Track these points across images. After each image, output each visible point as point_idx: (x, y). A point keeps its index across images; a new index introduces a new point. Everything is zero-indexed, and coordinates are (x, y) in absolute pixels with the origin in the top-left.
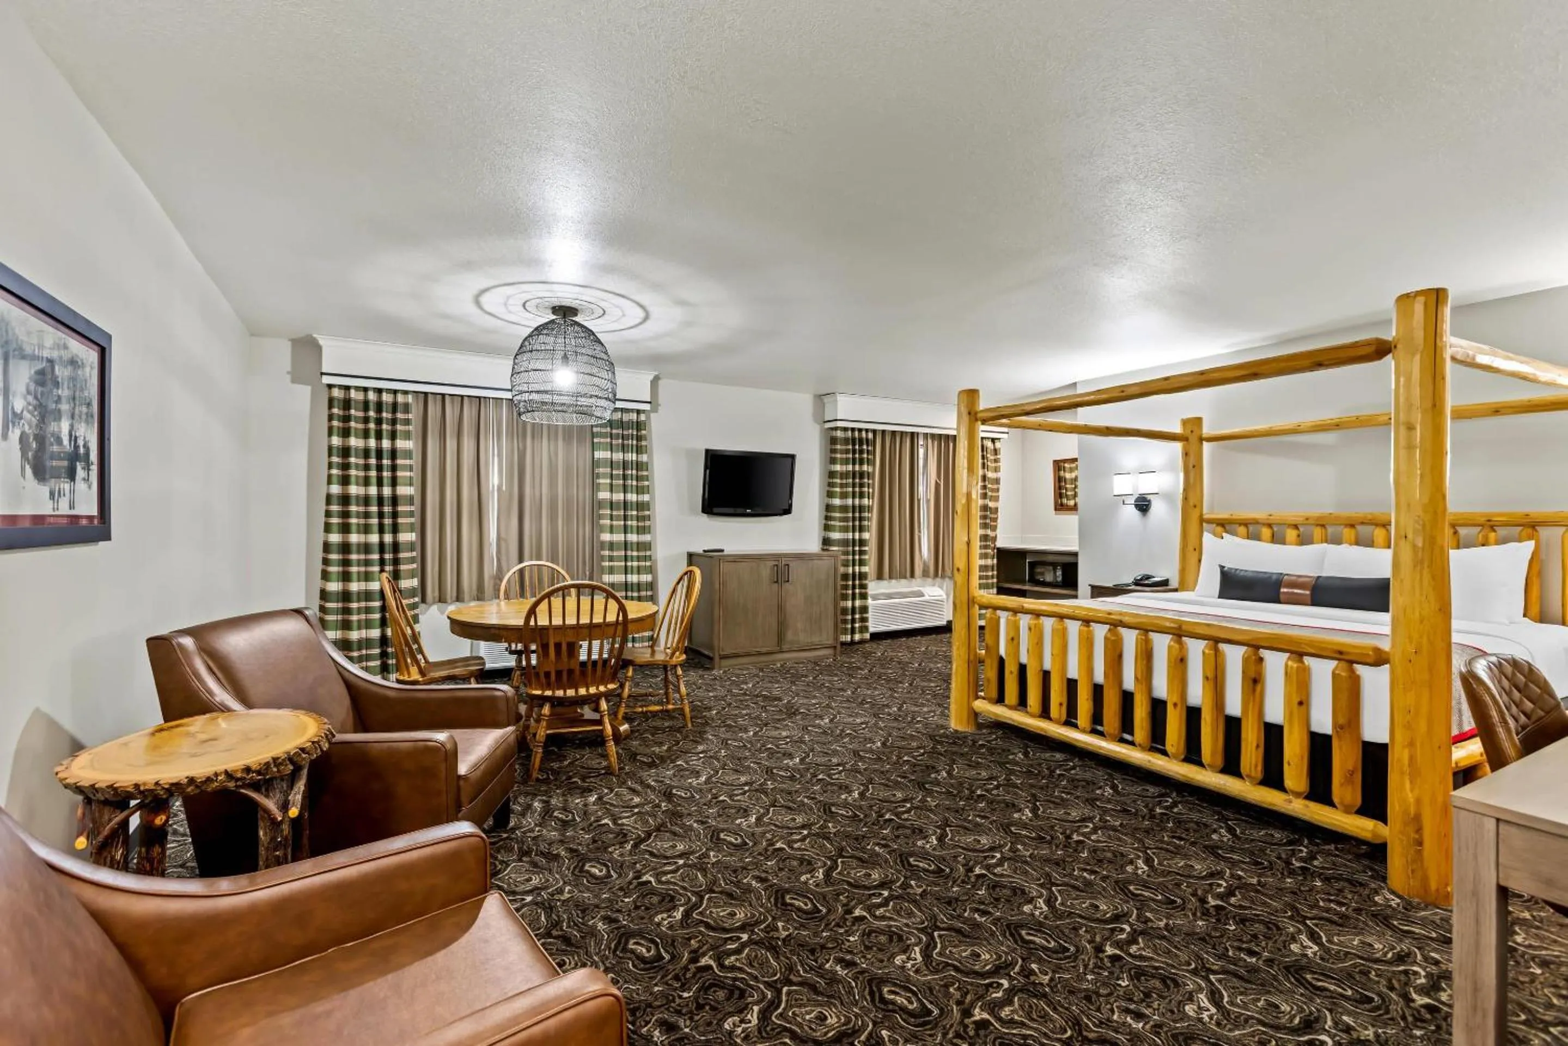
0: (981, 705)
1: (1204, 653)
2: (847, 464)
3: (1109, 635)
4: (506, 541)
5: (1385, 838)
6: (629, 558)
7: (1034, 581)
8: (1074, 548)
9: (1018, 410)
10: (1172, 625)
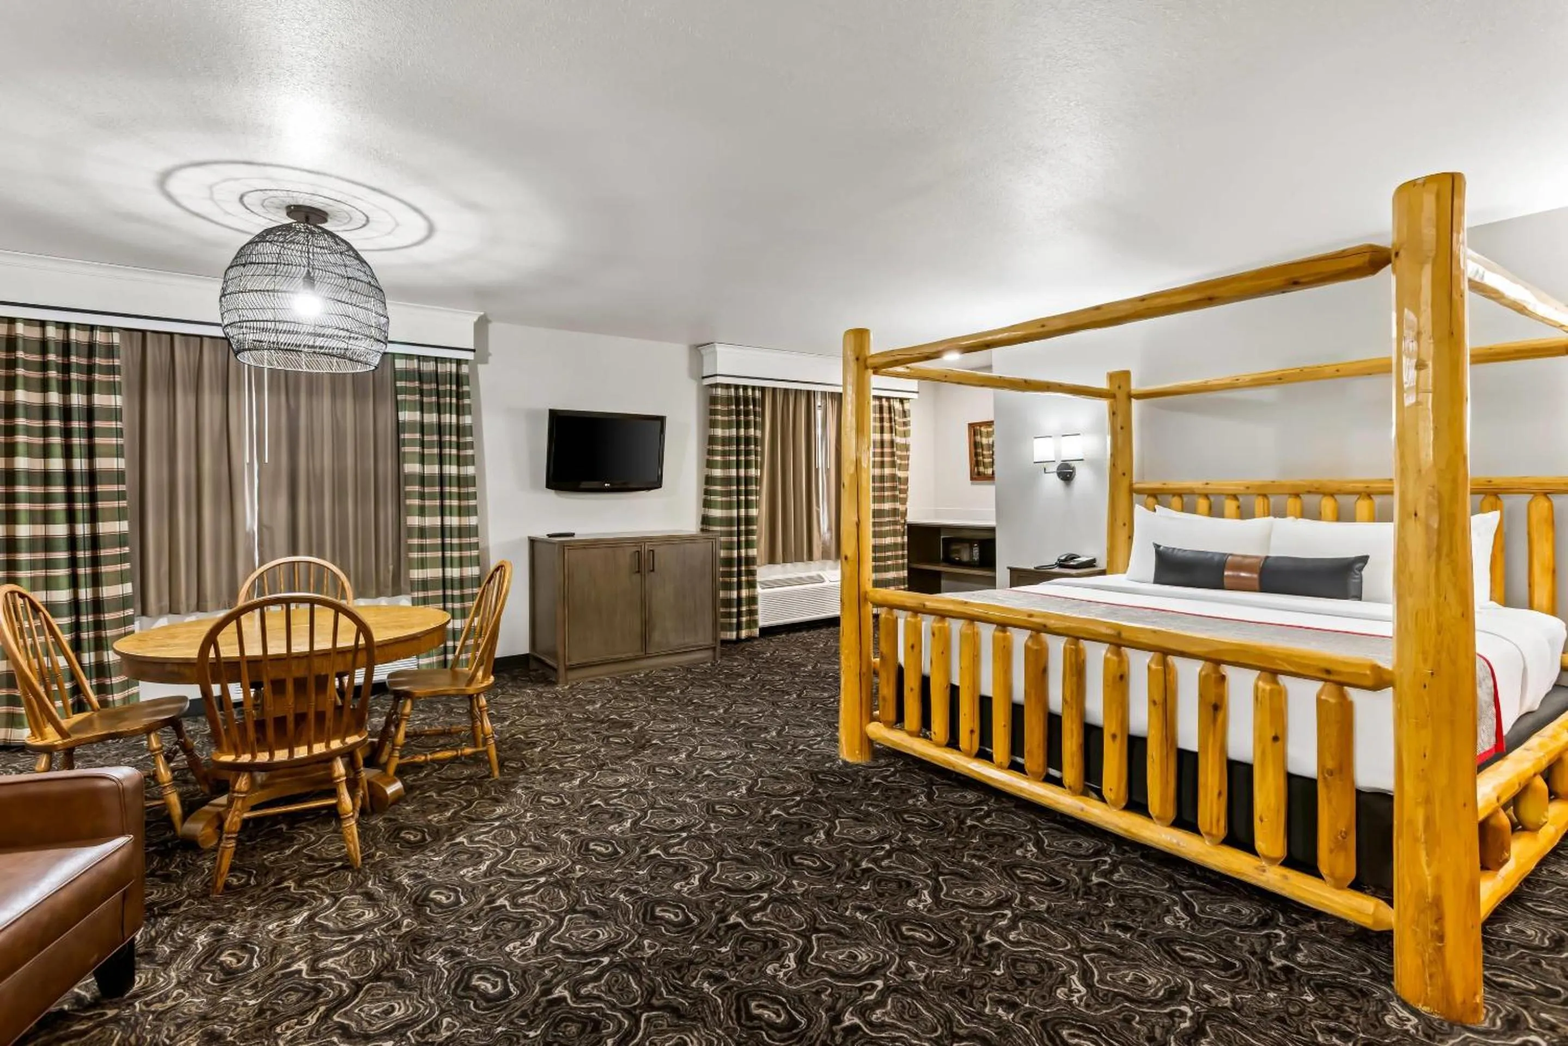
0: (877, 730)
1: (1149, 667)
2: (730, 427)
3: (1030, 644)
4: (270, 529)
5: (1390, 924)
6: (448, 547)
7: (949, 561)
8: (991, 523)
9: (915, 354)
10: (1109, 631)
